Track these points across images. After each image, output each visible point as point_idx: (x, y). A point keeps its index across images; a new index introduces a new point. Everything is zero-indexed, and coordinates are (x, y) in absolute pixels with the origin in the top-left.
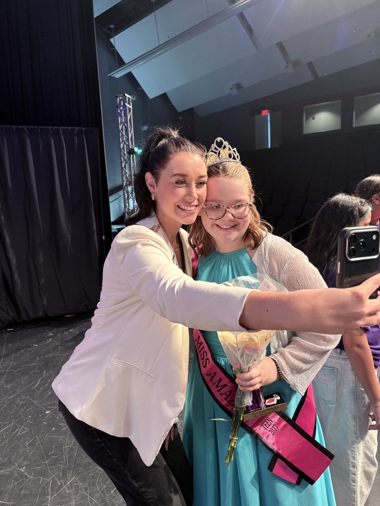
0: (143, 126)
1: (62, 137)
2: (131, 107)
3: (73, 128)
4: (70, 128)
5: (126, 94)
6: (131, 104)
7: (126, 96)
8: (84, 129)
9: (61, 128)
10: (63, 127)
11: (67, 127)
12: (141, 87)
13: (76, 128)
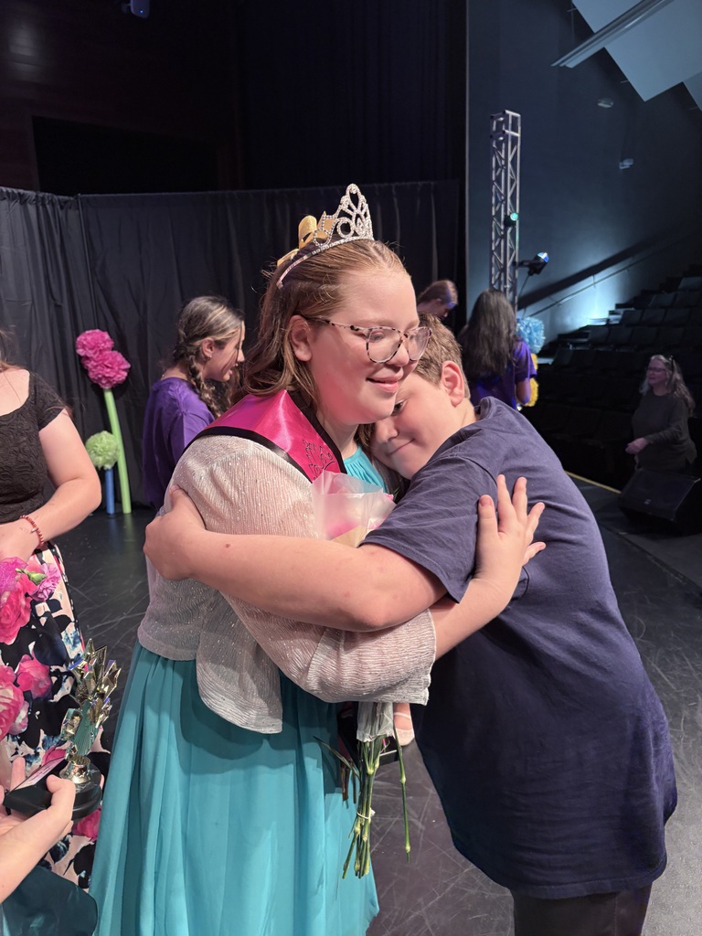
0: (622, 161)
1: (395, 200)
2: (518, 135)
3: (415, 183)
4: (409, 184)
5: (507, 112)
6: (519, 128)
7: (508, 115)
8: (432, 183)
9: (393, 185)
10: (398, 184)
11: (403, 183)
12: (626, 79)
13: (419, 183)
